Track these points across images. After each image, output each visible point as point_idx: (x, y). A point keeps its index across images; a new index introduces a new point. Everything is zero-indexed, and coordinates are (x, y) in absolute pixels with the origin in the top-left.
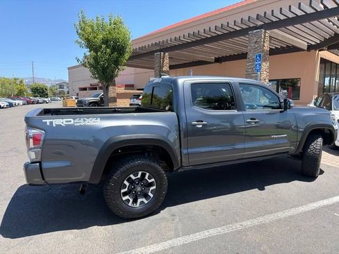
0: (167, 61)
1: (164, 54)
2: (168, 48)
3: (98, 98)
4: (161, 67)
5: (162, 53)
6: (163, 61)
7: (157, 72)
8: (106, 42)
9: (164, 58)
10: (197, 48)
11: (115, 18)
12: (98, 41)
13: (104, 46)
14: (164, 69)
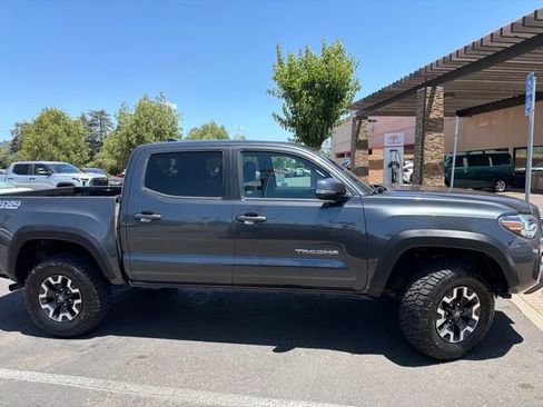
0: (439, 100)
1: (434, 89)
2: (440, 77)
4: (426, 112)
5: (430, 88)
6: (431, 102)
7: (420, 121)
8: (309, 85)
9: (432, 97)
10: (493, 69)
11: (331, 44)
12: (297, 85)
13: (305, 92)
14: (432, 116)
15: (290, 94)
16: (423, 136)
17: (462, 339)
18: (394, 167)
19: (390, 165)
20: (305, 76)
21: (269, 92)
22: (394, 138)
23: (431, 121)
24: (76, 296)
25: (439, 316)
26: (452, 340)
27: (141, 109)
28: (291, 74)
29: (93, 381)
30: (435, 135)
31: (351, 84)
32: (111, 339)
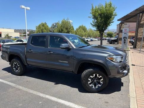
3: (116, 38)
5: (141, 14)
6: (141, 18)
7: (137, 24)
8: (100, 15)
9: (142, 17)
11: (108, 3)
12: (97, 15)
13: (99, 17)
15: (95, 17)
16: (138, 29)
17: (97, 87)
18: (125, 38)
19: (124, 38)
20: (99, 12)
21: (89, 17)
22: (126, 30)
23: (141, 24)
24: (19, 67)
25: (89, 81)
26: (93, 87)
27: (63, 22)
28: (95, 12)
29: (15, 84)
30: (142, 28)
31: (114, 14)
32: (25, 77)
